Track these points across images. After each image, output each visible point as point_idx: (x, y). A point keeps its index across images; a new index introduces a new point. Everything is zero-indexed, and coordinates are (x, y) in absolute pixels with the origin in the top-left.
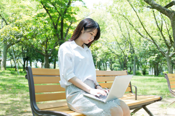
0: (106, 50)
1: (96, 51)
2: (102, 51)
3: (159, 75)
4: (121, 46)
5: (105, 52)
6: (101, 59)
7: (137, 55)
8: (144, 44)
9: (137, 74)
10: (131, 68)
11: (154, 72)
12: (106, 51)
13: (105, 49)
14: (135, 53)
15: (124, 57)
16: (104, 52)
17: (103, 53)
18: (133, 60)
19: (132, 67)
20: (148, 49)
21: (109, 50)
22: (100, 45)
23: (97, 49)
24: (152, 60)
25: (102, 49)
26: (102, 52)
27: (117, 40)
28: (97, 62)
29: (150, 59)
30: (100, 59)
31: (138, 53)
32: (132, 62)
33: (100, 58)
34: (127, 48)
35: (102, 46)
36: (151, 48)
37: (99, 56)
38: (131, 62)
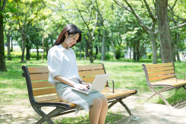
0: (59, 20)
1: (43, 21)
2: (51, 21)
3: (140, 60)
4: (83, 14)
5: (57, 23)
6: (51, 33)
7: (107, 28)
8: (118, 12)
9: (107, 58)
10: (96, 48)
11: (132, 54)
12: (60, 22)
13: (57, 18)
14: (105, 26)
15: (88, 33)
16: (54, 23)
17: (53, 25)
18: (100, 35)
19: (98, 47)
20: (123, 20)
21: (64, 20)
22: (49, 11)
23: (44, 18)
24: (129, 37)
25: (52, 18)
26: (52, 23)
27: (77, 6)
28: (44, 39)
29: (127, 36)
30: (49, 35)
31: (109, 26)
32: (99, 39)
33: (49, 32)
34: (93, 19)
35: (53, 14)
36: (129, 19)
37: (47, 29)
38: (97, 39)
